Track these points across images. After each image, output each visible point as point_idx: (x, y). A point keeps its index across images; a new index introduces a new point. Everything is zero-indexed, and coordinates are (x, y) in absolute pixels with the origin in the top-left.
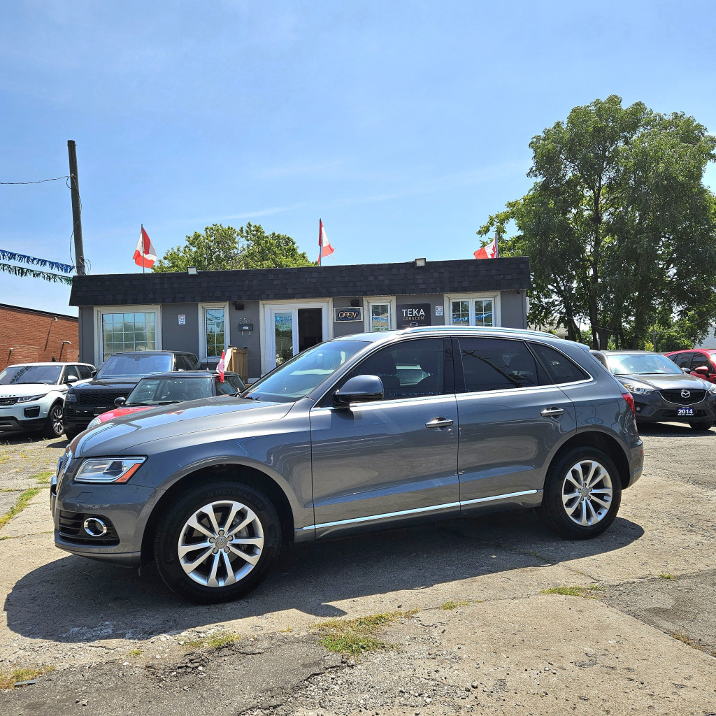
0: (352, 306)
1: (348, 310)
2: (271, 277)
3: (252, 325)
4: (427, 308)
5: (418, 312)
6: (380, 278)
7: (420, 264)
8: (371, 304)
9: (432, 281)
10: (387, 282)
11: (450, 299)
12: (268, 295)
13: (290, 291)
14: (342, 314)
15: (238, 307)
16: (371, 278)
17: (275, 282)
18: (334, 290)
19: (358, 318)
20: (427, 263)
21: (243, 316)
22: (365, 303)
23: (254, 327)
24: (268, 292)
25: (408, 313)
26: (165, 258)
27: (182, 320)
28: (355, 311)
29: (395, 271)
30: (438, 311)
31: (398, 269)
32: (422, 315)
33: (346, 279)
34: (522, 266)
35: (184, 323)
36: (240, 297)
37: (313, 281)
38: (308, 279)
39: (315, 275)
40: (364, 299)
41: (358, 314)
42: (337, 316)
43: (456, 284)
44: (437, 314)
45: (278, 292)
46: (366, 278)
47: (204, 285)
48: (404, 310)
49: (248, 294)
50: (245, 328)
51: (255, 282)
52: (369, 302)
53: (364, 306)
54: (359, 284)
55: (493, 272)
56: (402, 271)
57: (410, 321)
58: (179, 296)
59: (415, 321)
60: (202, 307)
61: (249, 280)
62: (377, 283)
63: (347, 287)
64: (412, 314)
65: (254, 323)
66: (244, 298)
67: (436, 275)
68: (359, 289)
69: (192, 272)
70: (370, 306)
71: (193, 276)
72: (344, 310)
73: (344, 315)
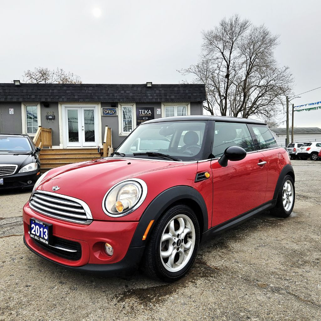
0: (112, 106)
1: (110, 109)
2: (65, 88)
3: (54, 116)
4: (153, 110)
5: (148, 112)
6: (127, 92)
7: (149, 85)
9: (155, 95)
10: (131, 94)
12: (63, 99)
13: (76, 97)
14: (106, 112)
15: (45, 105)
16: (123, 92)
17: (67, 92)
18: (101, 97)
19: (115, 114)
20: (152, 85)
21: (49, 111)
22: (119, 106)
23: (54, 118)
24: (63, 97)
25: (143, 112)
27: (11, 111)
28: (113, 110)
29: (135, 89)
30: (158, 111)
31: (137, 88)
32: (150, 113)
33: (109, 92)
34: (202, 89)
35: (13, 113)
37: (89, 92)
38: (87, 91)
39: (91, 89)
40: (119, 103)
41: (115, 112)
42: (103, 113)
43: (168, 97)
44: (157, 113)
45: (69, 97)
46: (119, 92)
47: (25, 91)
48: (140, 110)
49: (51, 97)
50: (50, 117)
51: (55, 91)
52: (121, 106)
53: (119, 108)
54: (116, 95)
55: (187, 92)
56: (139, 89)
57: (144, 117)
58: (9, 97)
59: (146, 116)
60: (24, 105)
61: (52, 90)
62: (126, 94)
63: (109, 96)
64: (145, 113)
65: (55, 114)
66: (49, 100)
67: (158, 92)
68: (115, 98)
69: (17, 84)
70: (122, 107)
71: (17, 86)
72: (107, 109)
73: (107, 112)
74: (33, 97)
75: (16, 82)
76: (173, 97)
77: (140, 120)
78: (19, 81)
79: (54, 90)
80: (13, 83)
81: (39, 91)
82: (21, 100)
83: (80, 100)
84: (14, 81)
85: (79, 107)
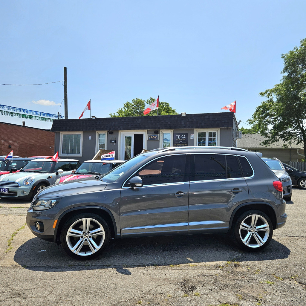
0: (155, 133)
4: (187, 135)
5: (183, 137)
6: (166, 121)
7: (184, 115)
8: (163, 133)
9: (188, 123)
10: (169, 123)
11: (197, 131)
12: (121, 128)
13: (130, 127)
14: (151, 137)
15: (110, 133)
16: (163, 121)
17: (124, 123)
18: (147, 126)
19: (157, 139)
20: (186, 115)
21: (112, 136)
22: (160, 132)
23: (116, 141)
24: (121, 127)
25: (179, 137)
26: (117, 113)
28: (156, 136)
29: (173, 118)
30: (192, 137)
31: (174, 118)
32: (184, 138)
33: (153, 122)
34: (230, 116)
35: (91, 139)
36: (110, 129)
37: (139, 122)
38: (137, 122)
39: (140, 120)
40: (160, 130)
42: (149, 138)
43: (199, 125)
44: (191, 138)
45: (125, 127)
46: (160, 121)
47: (98, 123)
48: (177, 136)
49: (114, 127)
50: (113, 142)
51: (117, 123)
53: (160, 134)
55: (216, 119)
56: (176, 118)
57: (179, 141)
58: (88, 128)
59: (181, 141)
60: (98, 133)
61: (115, 122)
62: (165, 123)
63: (152, 125)
64: (180, 138)
66: (112, 129)
67: (190, 120)
68: (157, 126)
70: (163, 134)
71: (94, 120)
72: (151, 135)
75: (93, 117)
76: (203, 124)
77: (176, 144)
78: (95, 116)
80: (91, 118)
81: (106, 123)
85: (133, 134)
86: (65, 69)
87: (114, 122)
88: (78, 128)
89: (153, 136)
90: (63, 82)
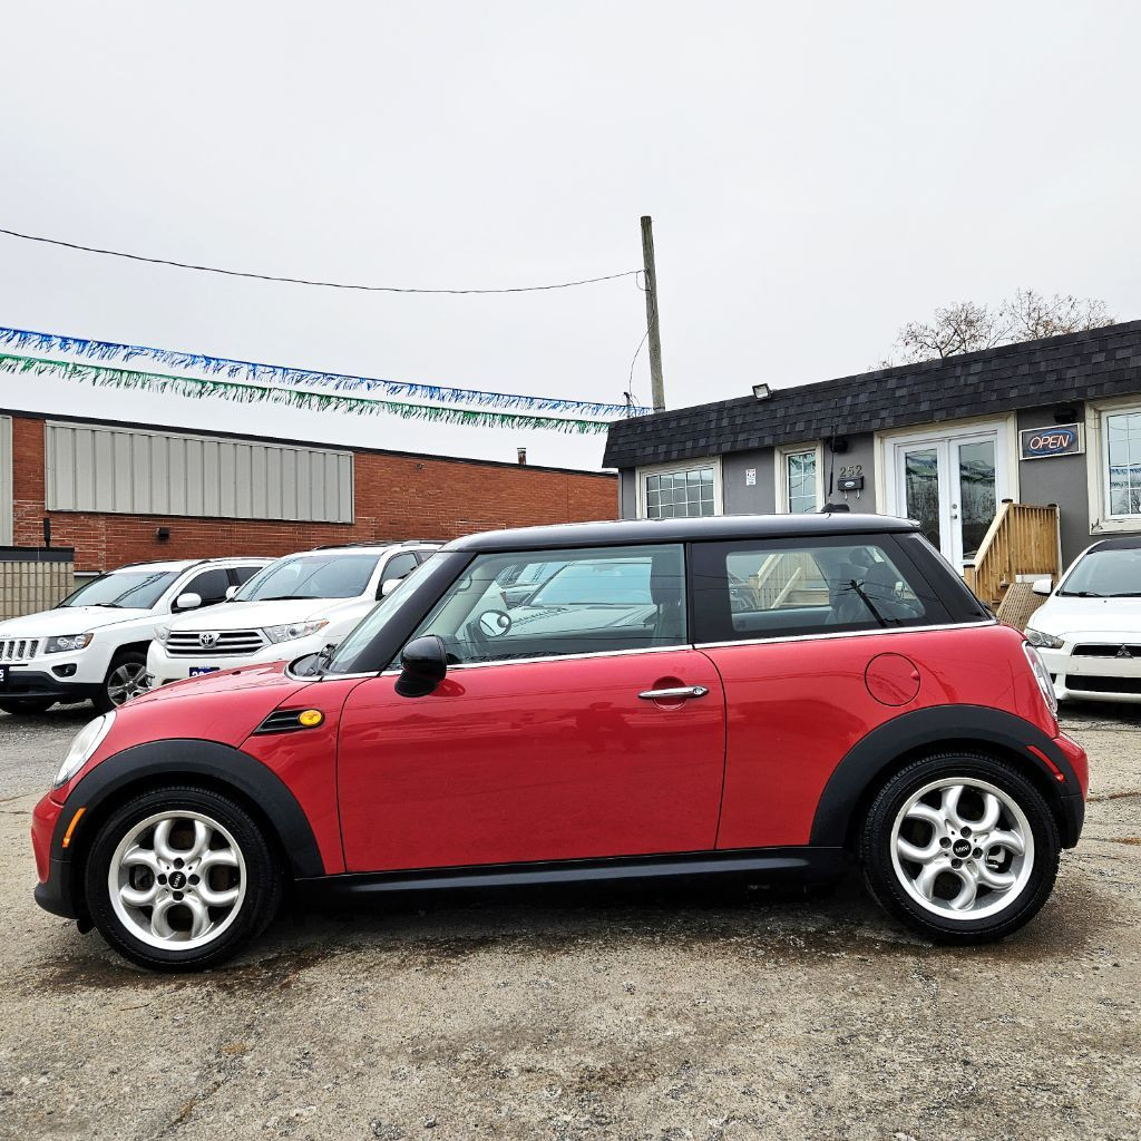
0: (1060, 419)
1: (1052, 433)
2: (892, 383)
3: (862, 479)
6: (1120, 354)
8: (1104, 415)
12: (884, 420)
13: (924, 407)
14: (1036, 443)
15: (838, 445)
16: (1101, 358)
17: (899, 393)
18: (1013, 394)
19: (1072, 447)
21: (846, 464)
22: (1090, 414)
23: (864, 482)
24: (884, 414)
27: (751, 477)
28: (1065, 433)
33: (1043, 368)
35: (755, 483)
37: (971, 380)
38: (963, 378)
39: (977, 368)
40: (1088, 405)
41: (1074, 441)
42: (1025, 448)
45: (901, 411)
46: (1087, 358)
47: (780, 413)
50: (850, 484)
51: (863, 398)
52: (1100, 411)
53: (1087, 421)
54: (1070, 373)
60: (781, 453)
61: (853, 396)
62: (1112, 365)
63: (1042, 383)
65: (864, 473)
66: (842, 430)
68: (1068, 385)
69: (762, 394)
70: (1104, 419)
71: (764, 400)
72: (1041, 433)
73: (1041, 443)
74: (800, 426)
75: (758, 391)
78: (766, 385)
79: (858, 395)
80: (752, 393)
81: (817, 407)
82: (768, 441)
83: (938, 415)
84: (754, 388)
85: (942, 440)
86: (646, 222)
87: (849, 399)
88: (702, 442)
89: (1049, 436)
90: (642, 275)
